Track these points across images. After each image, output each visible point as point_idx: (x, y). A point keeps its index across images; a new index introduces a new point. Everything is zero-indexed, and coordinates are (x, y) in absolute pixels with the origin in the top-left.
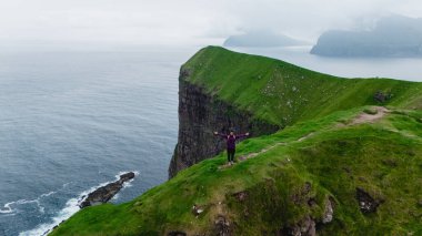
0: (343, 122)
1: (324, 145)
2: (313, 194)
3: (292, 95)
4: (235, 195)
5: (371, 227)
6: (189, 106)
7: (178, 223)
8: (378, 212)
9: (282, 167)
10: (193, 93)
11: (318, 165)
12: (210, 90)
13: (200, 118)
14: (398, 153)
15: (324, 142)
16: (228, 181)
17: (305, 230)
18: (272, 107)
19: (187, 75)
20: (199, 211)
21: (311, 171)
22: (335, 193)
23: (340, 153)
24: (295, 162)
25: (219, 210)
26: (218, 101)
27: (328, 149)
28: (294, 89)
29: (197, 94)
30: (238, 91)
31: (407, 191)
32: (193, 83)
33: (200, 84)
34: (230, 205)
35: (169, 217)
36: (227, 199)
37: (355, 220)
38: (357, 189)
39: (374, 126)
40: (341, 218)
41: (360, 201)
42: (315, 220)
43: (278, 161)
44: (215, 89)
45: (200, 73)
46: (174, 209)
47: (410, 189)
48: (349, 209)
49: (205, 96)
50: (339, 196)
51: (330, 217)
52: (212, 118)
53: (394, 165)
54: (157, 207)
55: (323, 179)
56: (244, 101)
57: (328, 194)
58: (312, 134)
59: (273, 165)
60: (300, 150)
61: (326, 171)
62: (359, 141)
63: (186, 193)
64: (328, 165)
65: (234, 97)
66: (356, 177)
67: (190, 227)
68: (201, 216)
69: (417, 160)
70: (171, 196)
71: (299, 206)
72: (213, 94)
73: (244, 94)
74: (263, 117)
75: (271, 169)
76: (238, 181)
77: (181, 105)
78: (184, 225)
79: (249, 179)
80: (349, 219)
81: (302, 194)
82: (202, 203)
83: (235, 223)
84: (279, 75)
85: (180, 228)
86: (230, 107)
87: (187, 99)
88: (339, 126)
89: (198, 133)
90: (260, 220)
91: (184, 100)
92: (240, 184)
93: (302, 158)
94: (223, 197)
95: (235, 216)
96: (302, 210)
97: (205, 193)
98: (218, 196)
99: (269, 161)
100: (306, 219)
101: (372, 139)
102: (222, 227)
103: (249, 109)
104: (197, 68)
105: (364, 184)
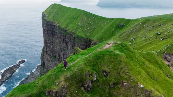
0: (100, 48)
1: (94, 57)
2: (90, 73)
3: (90, 25)
4: (67, 78)
5: (106, 80)
6: (48, 30)
7: (50, 88)
8: (108, 76)
9: (81, 67)
10: (49, 25)
11: (92, 64)
12: (56, 23)
13: (53, 36)
14: (114, 58)
15: (94, 56)
16: (65, 74)
17: (88, 84)
18: (82, 31)
19: (45, 17)
20: (57, 84)
21: (90, 66)
22: (96, 72)
23: (98, 59)
24: (85, 64)
25: (63, 83)
26: (60, 28)
27: (95, 58)
28: (90, 23)
29: (50, 25)
30: (69, 24)
31: (115, 69)
32: (48, 20)
33: (52, 21)
34: (66, 81)
35: (47, 87)
36: (65, 79)
37: (102, 79)
38: (103, 70)
39: (108, 50)
40: (98, 79)
41: (103, 73)
42: (91, 81)
43: (80, 65)
44: (59, 23)
45: (51, 16)
46: (49, 84)
47: (116, 69)
48: (100, 76)
49: (54, 26)
50: (98, 72)
51: (95, 79)
52: (58, 35)
53: (113, 62)
54: (43, 84)
55: (93, 68)
56: (71, 28)
57: (95, 72)
58: (91, 53)
59: (78, 66)
60: (87, 60)
61: (94, 65)
62: (104, 55)
63: (52, 78)
64: (95, 63)
65: (67, 26)
66: (102, 67)
67: (54, 89)
68: (57, 85)
69: (118, 60)
70: (47, 80)
71: (86, 77)
72: (58, 25)
73: (71, 25)
74: (79, 34)
75: (78, 68)
76: (68, 73)
77: (44, 30)
78: (52, 88)
79: (71, 72)
80: (101, 79)
81: (87, 74)
82: (57, 82)
83: (68, 86)
84: (84, 17)
85: (51, 90)
86: (65, 31)
87: (46, 27)
88: (99, 50)
89: (53, 41)
90: (75, 84)
91: (45, 28)
92: (69, 74)
93: (87, 62)
94: (64, 79)
95: (67, 84)
96: (87, 79)
97: (58, 78)
98: (62, 79)
99: (77, 65)
100: (88, 81)
101: (107, 54)
102: (64, 88)
103: (73, 31)
104: (50, 13)
105: (104, 68)
